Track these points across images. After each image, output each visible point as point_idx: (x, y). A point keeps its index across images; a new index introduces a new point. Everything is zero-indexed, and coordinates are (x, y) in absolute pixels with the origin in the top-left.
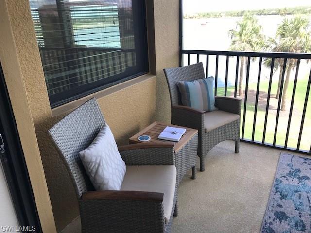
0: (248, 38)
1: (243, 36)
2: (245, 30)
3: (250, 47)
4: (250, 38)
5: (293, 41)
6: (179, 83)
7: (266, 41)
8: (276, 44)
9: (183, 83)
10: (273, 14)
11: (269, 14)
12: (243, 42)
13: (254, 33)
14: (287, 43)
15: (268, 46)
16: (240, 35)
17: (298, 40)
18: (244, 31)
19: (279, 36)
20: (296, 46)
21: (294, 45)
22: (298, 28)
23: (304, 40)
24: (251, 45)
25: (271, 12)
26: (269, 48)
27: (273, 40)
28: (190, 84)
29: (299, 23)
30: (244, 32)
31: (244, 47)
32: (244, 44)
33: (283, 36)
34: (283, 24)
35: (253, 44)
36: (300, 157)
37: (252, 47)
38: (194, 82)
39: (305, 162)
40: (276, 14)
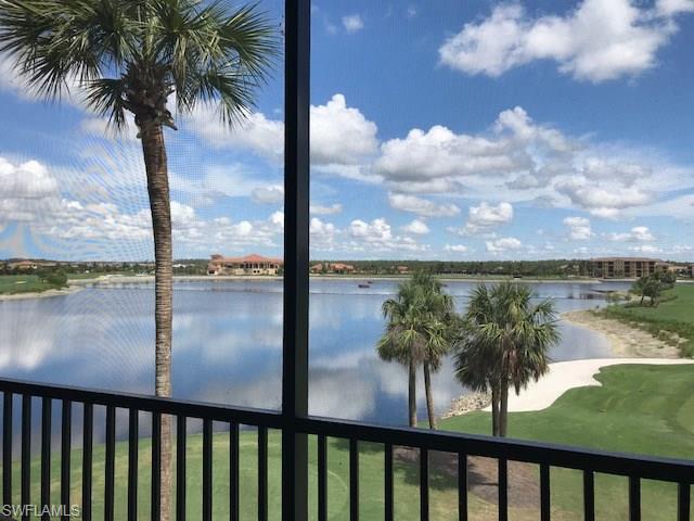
14: (489, 335)
21: (502, 339)
37: (429, 339)
40: (504, 274)
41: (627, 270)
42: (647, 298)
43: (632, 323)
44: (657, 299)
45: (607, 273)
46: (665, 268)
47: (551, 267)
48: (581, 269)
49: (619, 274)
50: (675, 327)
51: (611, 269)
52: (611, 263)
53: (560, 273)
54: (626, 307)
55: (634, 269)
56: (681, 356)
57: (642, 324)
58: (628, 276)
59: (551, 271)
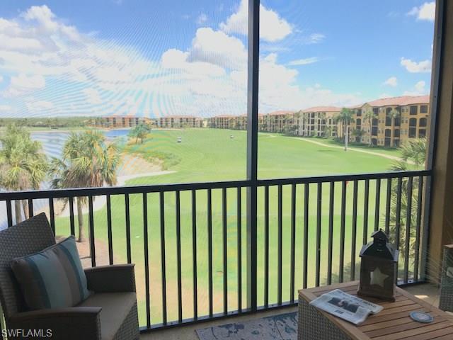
0: (20, 159)
1: (12, 157)
2: (14, 148)
3: (27, 173)
4: (24, 160)
5: (89, 162)
6: (16, 263)
7: (50, 163)
8: (65, 166)
9: (23, 260)
10: (40, 126)
11: (34, 126)
12: (15, 166)
13: (30, 152)
14: (83, 165)
15: (54, 170)
16: (8, 156)
17: (95, 160)
18: (12, 149)
19: (69, 156)
20: (95, 167)
21: (92, 167)
22: (93, 145)
23: (103, 160)
24: (28, 169)
25: (37, 123)
26: (55, 173)
27: (61, 162)
28: (37, 258)
29: (92, 139)
30: (14, 151)
31: (17, 173)
32: (15, 169)
33: (74, 155)
34: (71, 140)
35: (30, 168)
36: (220, 326)
37: (31, 173)
38: (45, 253)
39: (230, 332)
40: (45, 126)
41: (124, 123)
42: (139, 139)
43: (134, 154)
44: (144, 140)
45: (112, 124)
46: (144, 121)
47: (76, 121)
48: (96, 123)
49: (119, 125)
50: (156, 154)
51: (114, 123)
52: (114, 118)
53: (83, 126)
54: (129, 145)
55: (127, 122)
56: (162, 170)
57: (139, 154)
58: (124, 126)
59: (77, 124)
